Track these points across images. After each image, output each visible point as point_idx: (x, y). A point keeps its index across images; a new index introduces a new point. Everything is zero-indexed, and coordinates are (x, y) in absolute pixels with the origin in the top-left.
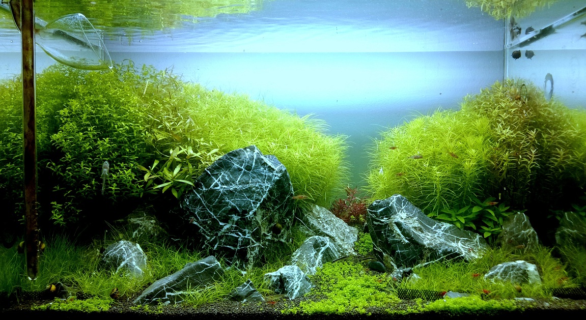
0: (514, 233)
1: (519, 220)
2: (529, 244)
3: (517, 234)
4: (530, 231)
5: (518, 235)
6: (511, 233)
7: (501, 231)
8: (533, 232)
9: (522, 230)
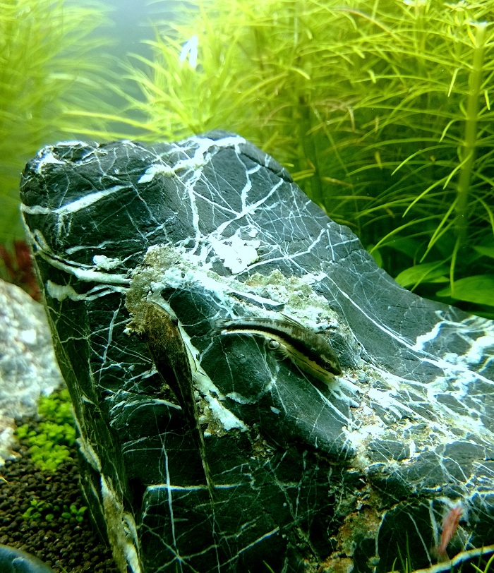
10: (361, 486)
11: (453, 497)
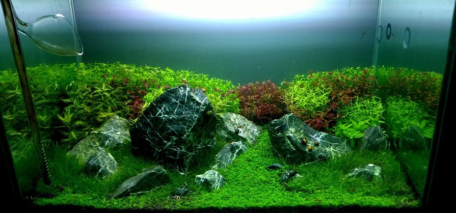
1: (375, 132)
2: (380, 149)
4: (382, 139)
5: (373, 142)
6: (369, 141)
9: (376, 138)
10: (307, 155)
11: (317, 155)
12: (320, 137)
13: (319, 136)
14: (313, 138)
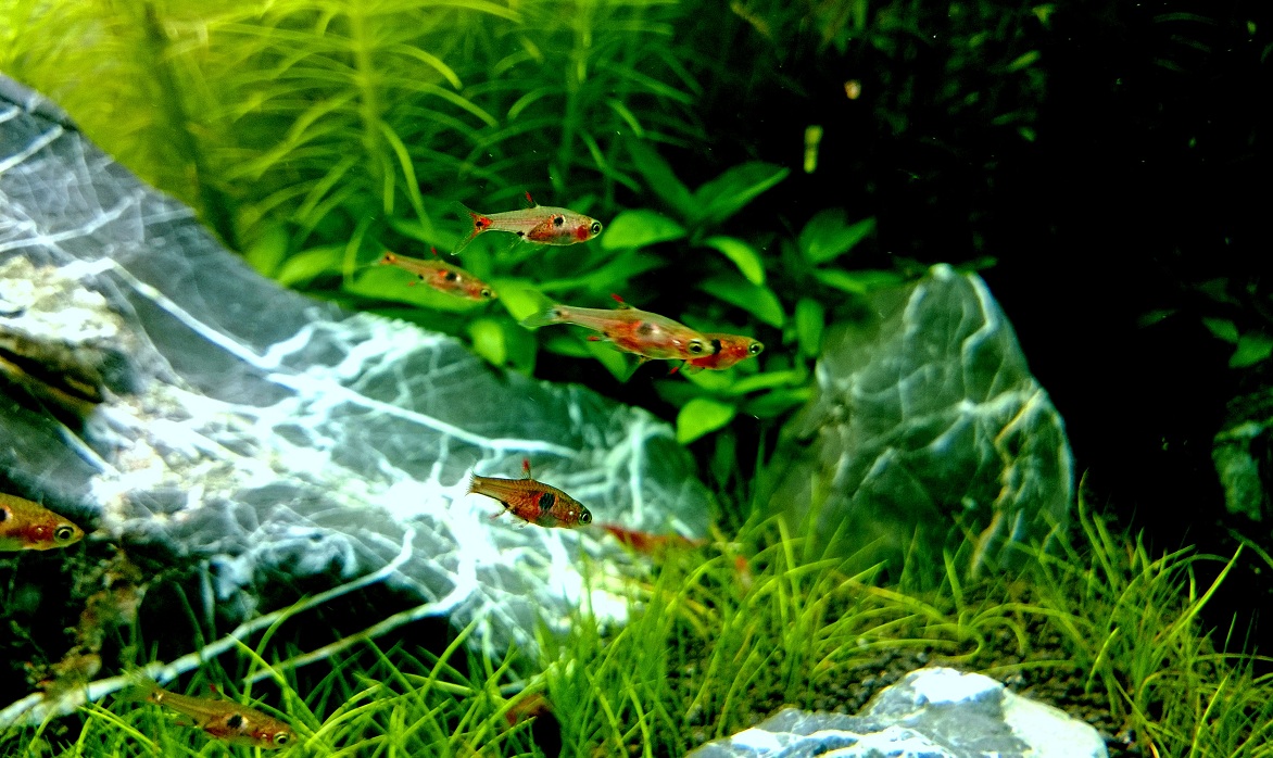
0: (896, 417)
1: (941, 323)
2: (1009, 507)
3: (918, 422)
4: (1018, 407)
5: (925, 436)
6: (879, 416)
7: (803, 394)
8: (1042, 418)
9: (959, 393)
10: (110, 555)
11: (235, 554)
12: (350, 366)
13: (332, 356)
14: (254, 376)
